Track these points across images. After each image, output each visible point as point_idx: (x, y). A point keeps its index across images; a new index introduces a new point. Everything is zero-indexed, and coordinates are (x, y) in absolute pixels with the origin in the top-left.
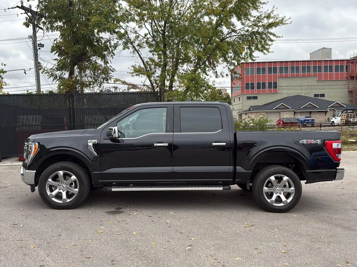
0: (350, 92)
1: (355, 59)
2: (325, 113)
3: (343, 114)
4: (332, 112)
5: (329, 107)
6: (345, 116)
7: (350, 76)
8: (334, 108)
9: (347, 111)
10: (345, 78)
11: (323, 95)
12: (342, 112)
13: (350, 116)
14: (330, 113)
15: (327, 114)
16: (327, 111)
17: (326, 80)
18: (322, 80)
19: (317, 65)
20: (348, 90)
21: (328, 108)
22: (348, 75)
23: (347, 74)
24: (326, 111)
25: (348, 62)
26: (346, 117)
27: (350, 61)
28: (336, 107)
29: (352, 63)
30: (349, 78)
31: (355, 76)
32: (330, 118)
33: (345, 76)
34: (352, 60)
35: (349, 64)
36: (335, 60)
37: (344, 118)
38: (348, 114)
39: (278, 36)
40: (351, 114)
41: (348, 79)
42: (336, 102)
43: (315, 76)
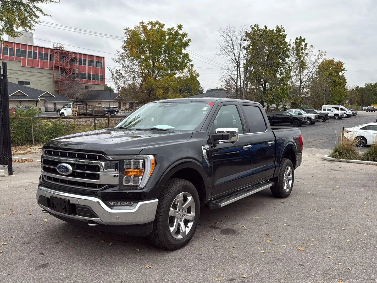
0: (55, 82)
1: (58, 49)
2: (35, 103)
3: (74, 106)
4: (42, 102)
5: (39, 96)
6: (76, 108)
7: (54, 66)
8: (45, 99)
9: (77, 103)
10: (49, 67)
11: (28, 83)
12: (73, 103)
13: (82, 108)
14: (41, 103)
15: (38, 104)
16: (38, 101)
17: (30, 67)
18: (27, 66)
19: (21, 49)
20: (53, 81)
21: (39, 98)
22: (53, 65)
23: (52, 63)
24: (36, 101)
25: (52, 52)
26: (78, 109)
27: (54, 51)
28: (47, 96)
29: (56, 53)
30: (54, 67)
31: (59, 67)
32: (41, 108)
33: (49, 65)
34: (56, 49)
35: (53, 53)
36: (40, 47)
37: (76, 110)
38: (80, 106)
39: (46, 14)
40: (83, 106)
41: (53, 69)
42: (46, 91)
43: (18, 60)
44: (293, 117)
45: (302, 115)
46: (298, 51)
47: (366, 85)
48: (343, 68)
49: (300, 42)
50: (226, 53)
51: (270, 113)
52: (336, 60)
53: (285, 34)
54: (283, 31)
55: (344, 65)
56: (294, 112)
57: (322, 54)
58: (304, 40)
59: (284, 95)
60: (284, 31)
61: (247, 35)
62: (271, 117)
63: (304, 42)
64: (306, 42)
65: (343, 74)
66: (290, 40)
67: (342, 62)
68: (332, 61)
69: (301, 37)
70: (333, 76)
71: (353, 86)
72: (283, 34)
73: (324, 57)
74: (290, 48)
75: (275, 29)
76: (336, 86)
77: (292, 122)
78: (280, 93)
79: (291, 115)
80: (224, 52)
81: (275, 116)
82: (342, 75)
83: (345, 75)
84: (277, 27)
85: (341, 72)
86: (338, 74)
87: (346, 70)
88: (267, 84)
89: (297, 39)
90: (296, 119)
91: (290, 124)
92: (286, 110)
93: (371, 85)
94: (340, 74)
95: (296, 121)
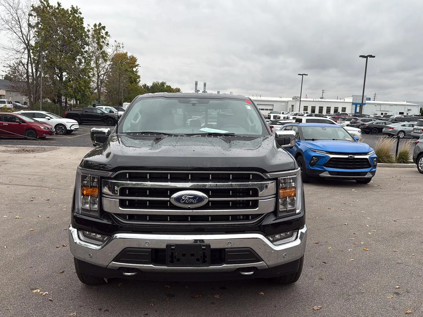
44: (106, 115)
45: (113, 112)
46: (98, 39)
47: (153, 83)
48: (137, 63)
49: (100, 29)
50: (11, 29)
51: (76, 110)
52: (129, 55)
53: (82, 17)
54: (79, 13)
55: (138, 60)
56: (104, 109)
57: (119, 46)
58: (104, 28)
59: (86, 88)
60: (81, 13)
61: (34, 9)
62: (80, 114)
63: (104, 30)
64: (106, 31)
65: (137, 70)
66: (88, 24)
67: (135, 57)
68: (126, 54)
69: (100, 24)
70: (129, 71)
71: (142, 83)
72: (79, 16)
73: (122, 49)
74: (90, 34)
75: (70, 9)
76: (133, 83)
77: (105, 120)
78: (83, 86)
79: (103, 113)
80: (7, 27)
81: (84, 113)
82: (136, 72)
83: (138, 71)
84: (73, 8)
85: (135, 67)
86: (132, 69)
87: (140, 67)
88: (64, 74)
89: (95, 25)
90: (108, 117)
91: (103, 123)
92: (95, 107)
93: (158, 84)
94: (134, 69)
95: (109, 119)
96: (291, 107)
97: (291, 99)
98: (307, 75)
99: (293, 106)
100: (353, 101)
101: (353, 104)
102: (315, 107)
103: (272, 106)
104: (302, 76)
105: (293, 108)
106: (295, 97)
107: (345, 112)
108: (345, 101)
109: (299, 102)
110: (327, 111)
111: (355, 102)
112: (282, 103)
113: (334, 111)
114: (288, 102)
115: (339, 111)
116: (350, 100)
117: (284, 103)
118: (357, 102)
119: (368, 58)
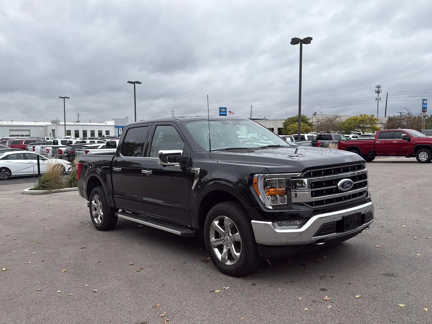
96: (51, 132)
97: (50, 123)
98: (69, 98)
99: (53, 130)
100: (115, 124)
101: (116, 127)
102: (78, 131)
103: (29, 131)
104: (63, 99)
105: (55, 132)
106: (54, 121)
107: (109, 135)
108: (107, 125)
109: (64, 126)
110: (91, 135)
111: (117, 125)
112: (40, 128)
113: (99, 135)
114: (46, 126)
115: (103, 135)
116: (112, 123)
117: (42, 128)
118: (119, 125)
119: (136, 84)
